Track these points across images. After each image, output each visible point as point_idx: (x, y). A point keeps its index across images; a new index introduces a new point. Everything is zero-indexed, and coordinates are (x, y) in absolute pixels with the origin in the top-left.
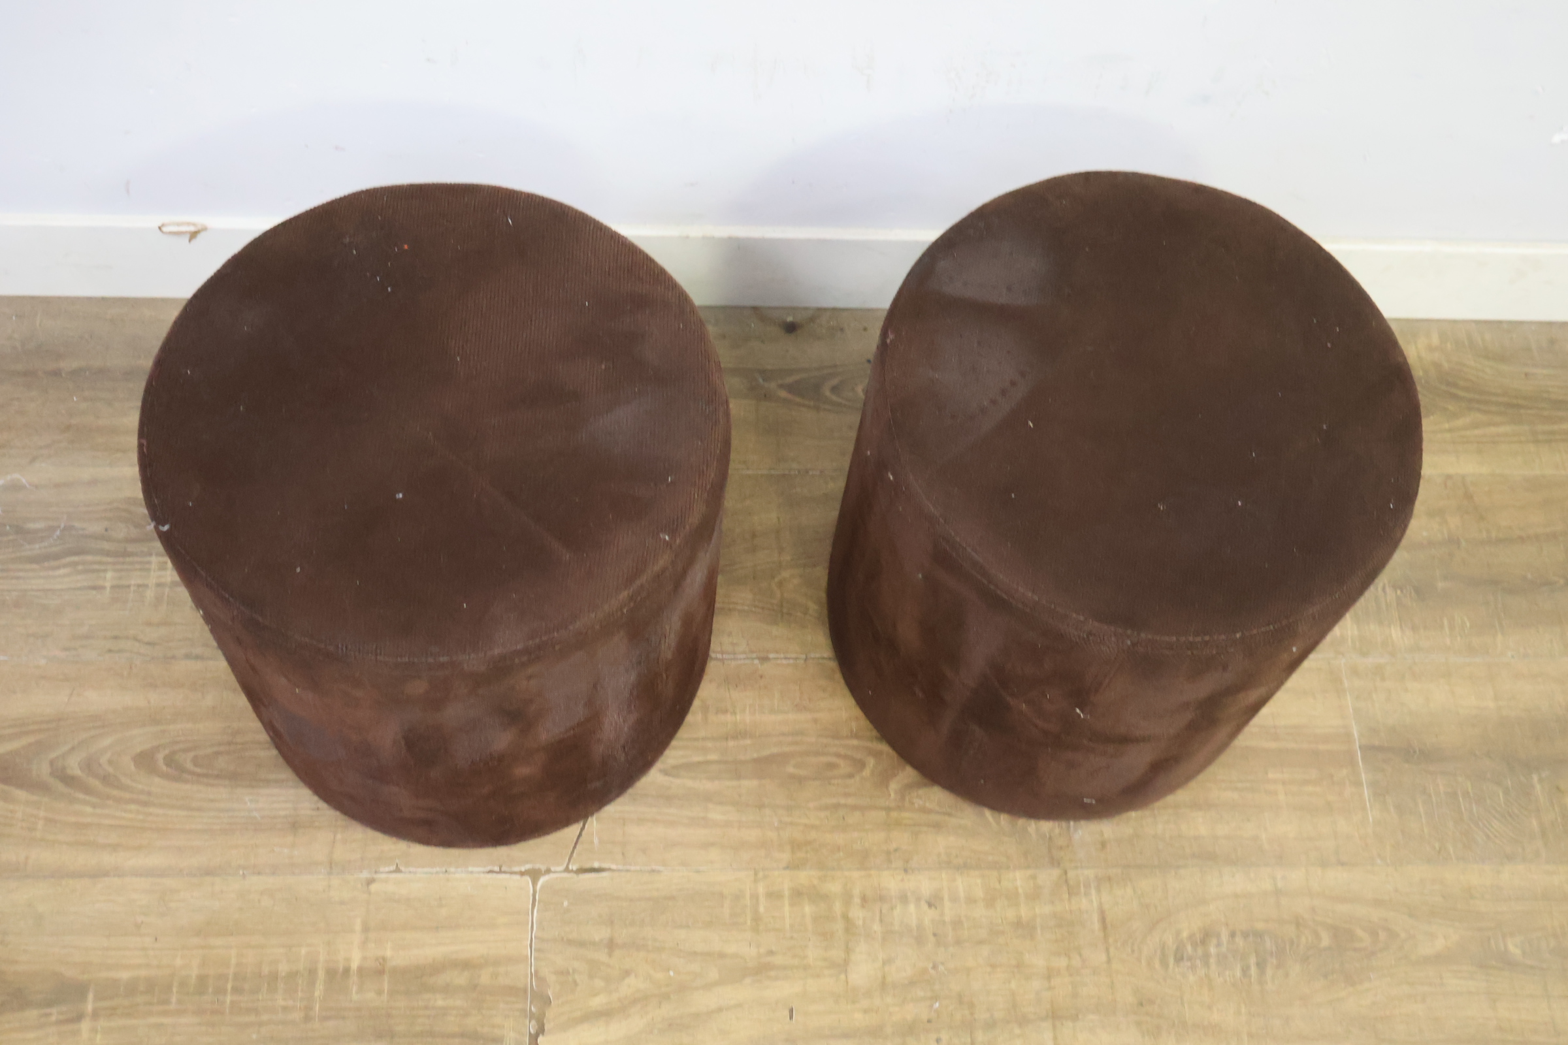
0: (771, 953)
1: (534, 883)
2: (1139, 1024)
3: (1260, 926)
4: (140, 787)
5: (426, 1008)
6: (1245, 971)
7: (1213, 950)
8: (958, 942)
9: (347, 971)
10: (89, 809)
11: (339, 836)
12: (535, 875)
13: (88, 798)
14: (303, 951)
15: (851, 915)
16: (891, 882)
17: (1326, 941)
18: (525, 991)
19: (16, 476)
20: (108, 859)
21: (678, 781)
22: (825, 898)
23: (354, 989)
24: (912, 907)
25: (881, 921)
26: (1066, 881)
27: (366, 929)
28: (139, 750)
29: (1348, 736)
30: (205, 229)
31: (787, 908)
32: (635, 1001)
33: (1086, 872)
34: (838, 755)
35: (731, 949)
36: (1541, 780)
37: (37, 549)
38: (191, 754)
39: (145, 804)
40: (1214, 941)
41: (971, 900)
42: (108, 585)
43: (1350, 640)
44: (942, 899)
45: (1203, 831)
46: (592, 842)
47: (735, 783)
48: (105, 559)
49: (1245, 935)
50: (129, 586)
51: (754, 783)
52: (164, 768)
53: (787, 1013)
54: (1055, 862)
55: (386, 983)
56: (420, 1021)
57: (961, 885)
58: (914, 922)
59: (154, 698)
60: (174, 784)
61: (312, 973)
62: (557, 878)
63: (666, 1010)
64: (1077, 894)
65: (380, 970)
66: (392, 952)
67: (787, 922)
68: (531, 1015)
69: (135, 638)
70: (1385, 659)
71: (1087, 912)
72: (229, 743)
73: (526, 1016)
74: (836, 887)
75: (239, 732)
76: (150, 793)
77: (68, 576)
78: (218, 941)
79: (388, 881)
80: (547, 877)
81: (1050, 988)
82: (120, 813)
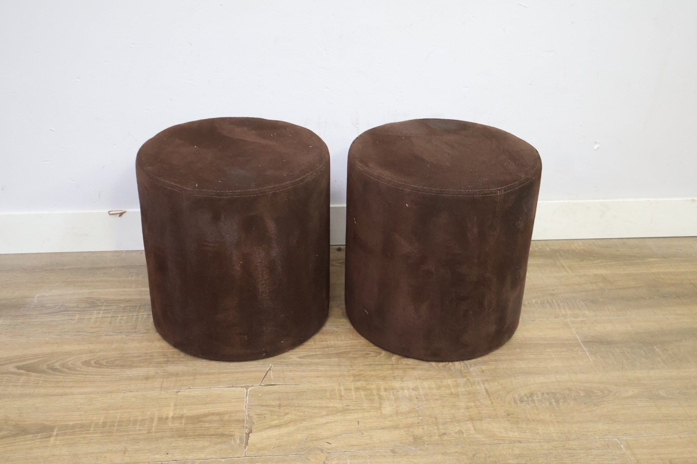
0: (348, 406)
1: (247, 389)
2: (508, 420)
3: (554, 391)
4: (83, 370)
5: (201, 427)
6: (551, 404)
7: (535, 398)
8: (427, 400)
9: (167, 418)
10: (62, 377)
11: (165, 380)
12: (247, 387)
13: (61, 374)
14: (149, 413)
15: (380, 394)
16: (397, 384)
17: (582, 394)
18: (244, 420)
19: (44, 294)
20: (67, 390)
21: (305, 360)
22: (369, 389)
23: (170, 423)
24: (406, 391)
25: (394, 395)
26: (469, 382)
27: (175, 405)
28: (84, 360)
29: (576, 339)
30: (125, 212)
31: (353, 393)
32: (290, 422)
33: (477, 379)
34: (370, 351)
35: (332, 405)
36: (657, 348)
37: (49, 311)
38: (106, 361)
39: (86, 375)
40: (535, 396)
41: (430, 388)
42: (76, 318)
43: (569, 315)
44: (418, 388)
45: (523, 366)
46: (271, 377)
47: (328, 360)
48: (76, 312)
49: (548, 394)
50: (84, 319)
51: (337, 359)
52: (94, 365)
53: (357, 423)
54: (463, 377)
55: (184, 421)
56: (198, 431)
57: (426, 384)
58: (408, 395)
59: (92, 346)
60: (98, 369)
61: (152, 419)
62: (256, 388)
63: (304, 424)
64: (475, 385)
65: (181, 417)
66: (186, 412)
67: (354, 397)
68: (247, 428)
69: (85, 332)
70: (585, 319)
71: (480, 390)
72: (121, 357)
73: (244, 428)
74: (374, 386)
75: (125, 354)
76: (87, 372)
77: (61, 317)
78: (112, 412)
79: (184, 392)
80: (252, 388)
81: (469, 412)
82: (74, 378)
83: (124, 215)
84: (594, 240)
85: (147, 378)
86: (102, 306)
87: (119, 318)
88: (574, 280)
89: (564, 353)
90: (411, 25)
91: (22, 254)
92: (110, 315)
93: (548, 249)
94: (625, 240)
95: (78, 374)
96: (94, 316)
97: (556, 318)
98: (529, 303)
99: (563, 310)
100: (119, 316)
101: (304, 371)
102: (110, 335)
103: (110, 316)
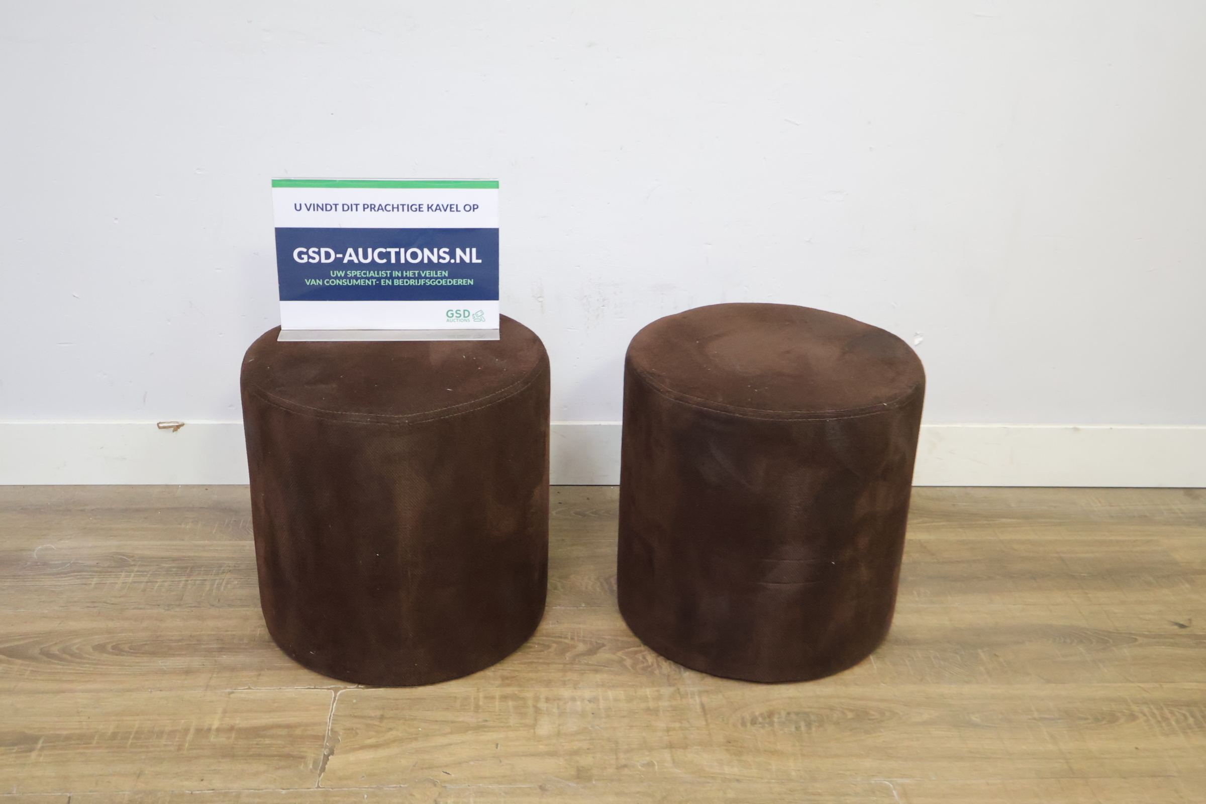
0: (486, 721)
1: (336, 692)
2: (727, 750)
3: (807, 710)
4: (94, 657)
5: (257, 744)
6: (797, 728)
7: (776, 720)
8: (608, 717)
9: (209, 730)
10: (60, 667)
11: (215, 675)
12: (336, 690)
13: (60, 662)
14: (183, 722)
15: (538, 706)
16: (566, 693)
17: (850, 715)
18: (324, 737)
19: (49, 545)
20: (66, 686)
22: (523, 699)
23: (213, 736)
24: (579, 703)
25: (558, 708)
26: (679, 693)
27: (225, 712)
28: (97, 643)
30: (183, 425)
31: (497, 703)
32: (394, 741)
35: (461, 719)
36: (983, 652)
38: (129, 645)
39: (96, 664)
40: (776, 716)
41: (617, 700)
42: (93, 583)
44: (598, 699)
48: (93, 574)
49: (797, 714)
50: (105, 584)
52: (111, 650)
53: (494, 746)
54: (671, 685)
55: (233, 735)
56: (253, 750)
57: (610, 694)
58: (580, 709)
59: (111, 624)
60: (116, 657)
61: (186, 731)
62: (350, 691)
63: (415, 745)
65: (232, 729)
66: (240, 722)
67: (497, 709)
68: (326, 747)
69: (105, 602)
71: (692, 705)
72: (153, 641)
73: (322, 748)
75: (160, 636)
76: (99, 660)
77: (70, 580)
78: (129, 718)
79: (242, 693)
80: (344, 690)
81: (668, 736)
82: (79, 668)
83: (181, 428)
85: (188, 672)
86: (134, 565)
87: (158, 584)
90: (621, 149)
91: (24, 486)
92: (145, 579)
94: (969, 490)
95: (84, 663)
96: (121, 580)
100: (158, 580)
102: (141, 609)
103: (145, 580)
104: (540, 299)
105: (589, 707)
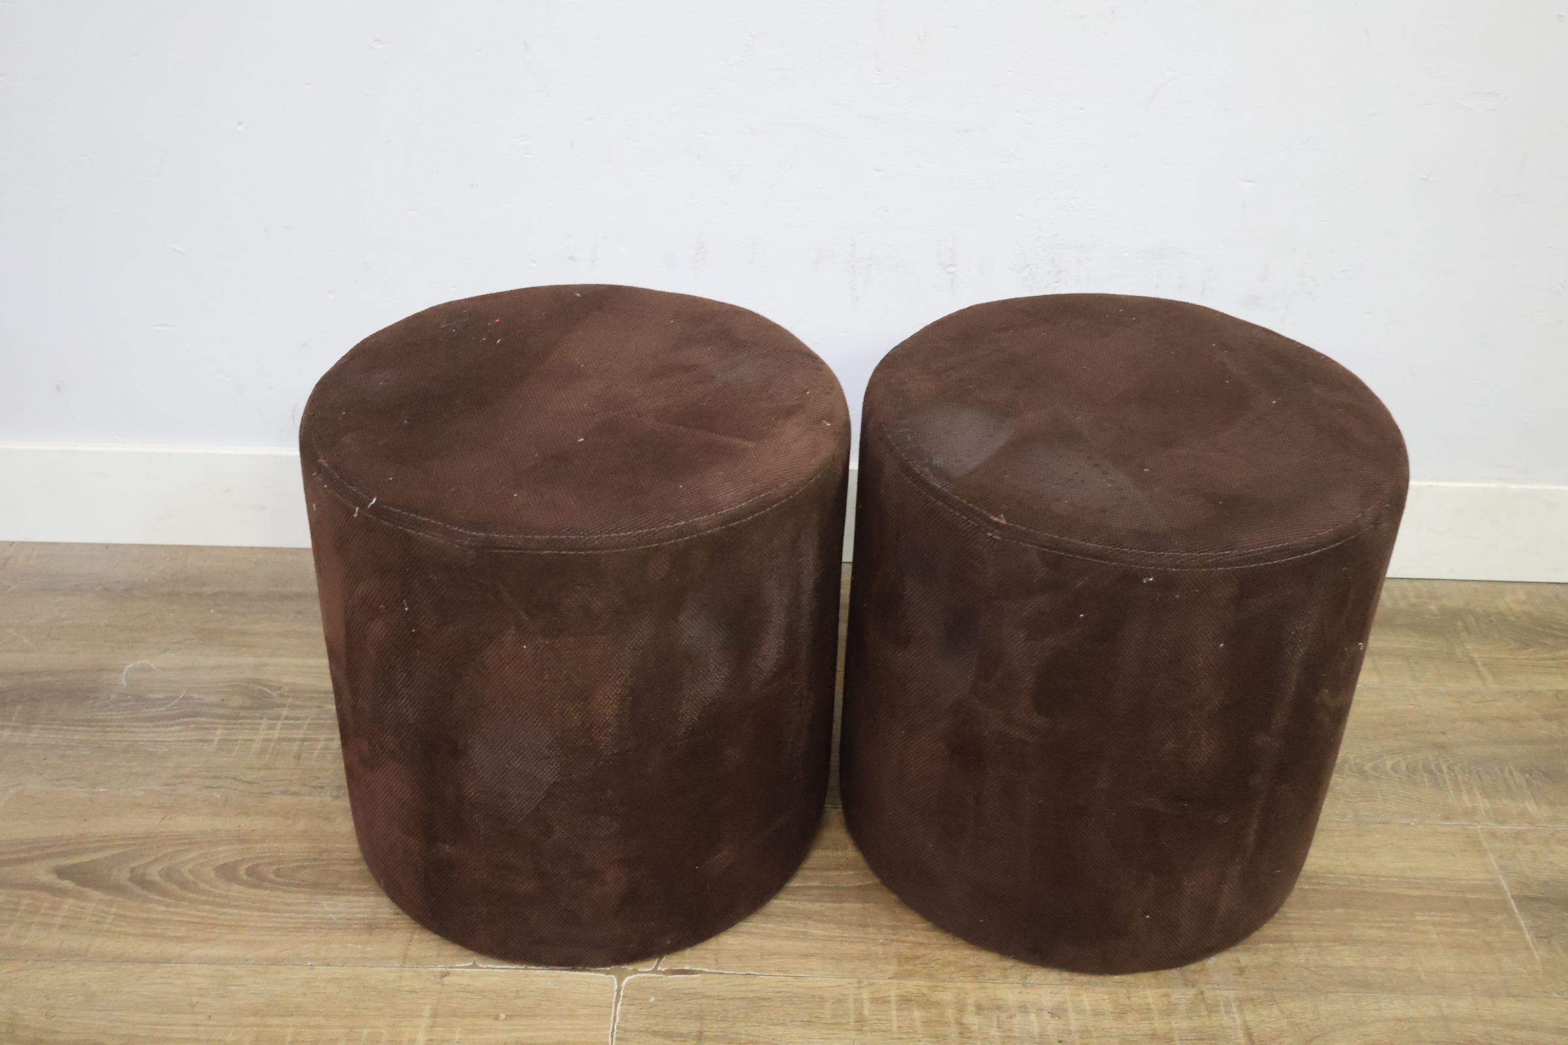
1: (620, 981)
4: (217, 891)
10: (162, 908)
12: (620, 974)
13: (163, 899)
14: (365, 1032)
15: (965, 1021)
16: (1010, 994)
19: (145, 661)
20: (173, 949)
22: (937, 1004)
24: (1033, 1017)
25: (999, 1027)
26: (1203, 1000)
27: (435, 1014)
28: (222, 863)
29: (1498, 888)
31: (894, 1013)
33: (1225, 993)
37: (154, 711)
38: (275, 867)
39: (221, 905)
41: (1097, 1013)
42: (217, 739)
43: (1483, 811)
44: (1066, 1011)
45: (1350, 961)
47: (837, 905)
48: (217, 720)
50: (237, 740)
51: (859, 905)
52: (245, 877)
54: (1187, 983)
57: (1087, 1001)
58: (1036, 1030)
59: (245, 823)
60: (252, 891)
62: (644, 978)
64: (1217, 1012)
66: (460, 1035)
67: (895, 1024)
70: (1524, 827)
71: (1230, 1028)
72: (315, 860)
74: (948, 996)
75: (325, 851)
76: (226, 897)
77: (180, 731)
78: (276, 1021)
79: (462, 975)
80: (633, 976)
82: (192, 912)
84: (1558, 587)
85: (372, 927)
86: (283, 706)
87: (321, 745)
88: (1499, 704)
89: (1464, 930)
91: (107, 546)
92: (299, 734)
93: (1433, 608)
95: (204, 903)
96: (262, 734)
97: (1446, 818)
98: (1375, 769)
99: (1465, 797)
100: (320, 737)
101: (769, 936)
103: (299, 736)
104: (951, 269)
105: (1052, 1025)
